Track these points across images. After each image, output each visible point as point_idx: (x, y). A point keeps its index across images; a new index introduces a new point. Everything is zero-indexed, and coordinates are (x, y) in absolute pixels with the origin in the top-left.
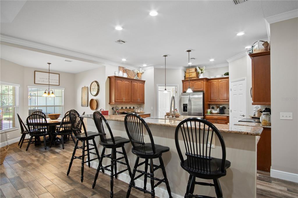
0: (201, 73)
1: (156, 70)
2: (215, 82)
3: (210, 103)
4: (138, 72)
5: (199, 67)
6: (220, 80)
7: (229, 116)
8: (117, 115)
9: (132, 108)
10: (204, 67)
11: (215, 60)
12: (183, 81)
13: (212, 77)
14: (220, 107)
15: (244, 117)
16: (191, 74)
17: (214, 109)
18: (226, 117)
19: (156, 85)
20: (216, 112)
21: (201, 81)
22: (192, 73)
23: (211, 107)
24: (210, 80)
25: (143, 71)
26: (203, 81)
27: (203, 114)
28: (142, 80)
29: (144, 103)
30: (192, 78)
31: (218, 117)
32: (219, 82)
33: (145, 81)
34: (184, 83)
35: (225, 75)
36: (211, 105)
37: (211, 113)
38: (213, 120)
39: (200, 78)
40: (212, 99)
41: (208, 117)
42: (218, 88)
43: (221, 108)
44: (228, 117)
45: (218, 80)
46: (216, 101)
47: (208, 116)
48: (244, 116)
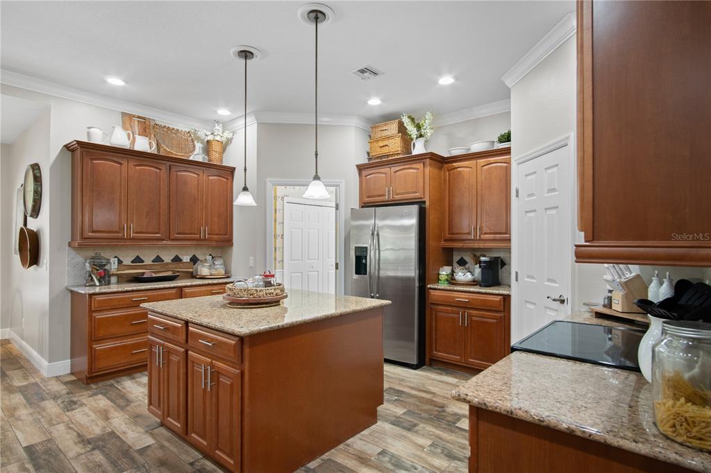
0: (417, 138)
1: (265, 128)
2: (465, 168)
3: (448, 245)
4: (209, 138)
5: (409, 117)
6: (482, 161)
7: (509, 296)
8: (95, 285)
9: (186, 259)
10: (429, 116)
11: (456, 78)
12: (361, 168)
13: (456, 152)
14: (483, 259)
15: (561, 305)
16: (386, 142)
17: (467, 266)
18: (498, 299)
19: (265, 182)
20: (469, 277)
21: (414, 166)
22: (389, 138)
23: (456, 258)
24: (447, 163)
25: (227, 135)
26: (420, 166)
27: (417, 284)
28: (225, 164)
29: (232, 245)
30: (388, 156)
31: (471, 296)
32: (479, 167)
33: (235, 168)
34: (364, 173)
35: (501, 142)
36: (455, 253)
37: (452, 280)
38: (455, 309)
39: (413, 154)
40: (455, 231)
41: (438, 295)
42: (474, 191)
43: (485, 262)
44: (507, 299)
45: (475, 161)
46: (469, 237)
47: (437, 293)
48: (562, 302)
